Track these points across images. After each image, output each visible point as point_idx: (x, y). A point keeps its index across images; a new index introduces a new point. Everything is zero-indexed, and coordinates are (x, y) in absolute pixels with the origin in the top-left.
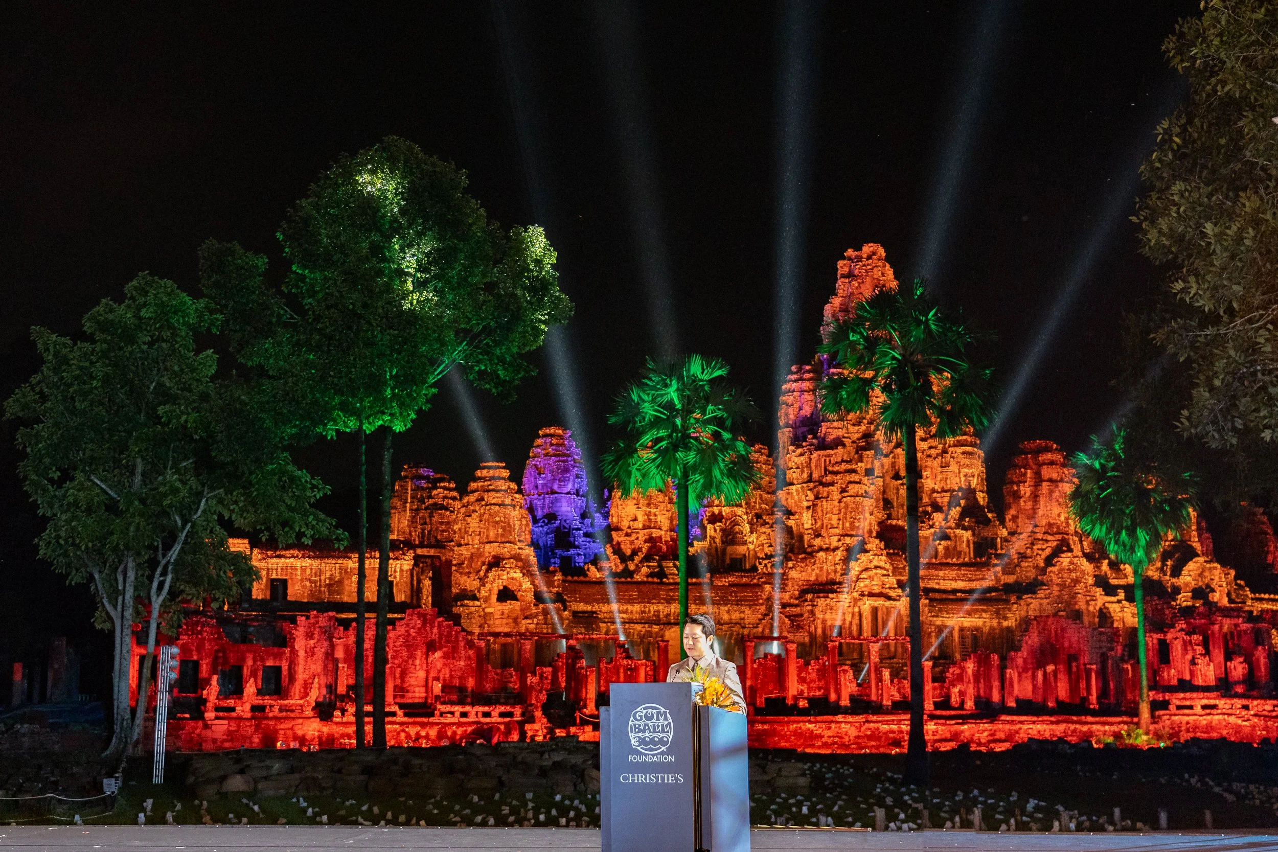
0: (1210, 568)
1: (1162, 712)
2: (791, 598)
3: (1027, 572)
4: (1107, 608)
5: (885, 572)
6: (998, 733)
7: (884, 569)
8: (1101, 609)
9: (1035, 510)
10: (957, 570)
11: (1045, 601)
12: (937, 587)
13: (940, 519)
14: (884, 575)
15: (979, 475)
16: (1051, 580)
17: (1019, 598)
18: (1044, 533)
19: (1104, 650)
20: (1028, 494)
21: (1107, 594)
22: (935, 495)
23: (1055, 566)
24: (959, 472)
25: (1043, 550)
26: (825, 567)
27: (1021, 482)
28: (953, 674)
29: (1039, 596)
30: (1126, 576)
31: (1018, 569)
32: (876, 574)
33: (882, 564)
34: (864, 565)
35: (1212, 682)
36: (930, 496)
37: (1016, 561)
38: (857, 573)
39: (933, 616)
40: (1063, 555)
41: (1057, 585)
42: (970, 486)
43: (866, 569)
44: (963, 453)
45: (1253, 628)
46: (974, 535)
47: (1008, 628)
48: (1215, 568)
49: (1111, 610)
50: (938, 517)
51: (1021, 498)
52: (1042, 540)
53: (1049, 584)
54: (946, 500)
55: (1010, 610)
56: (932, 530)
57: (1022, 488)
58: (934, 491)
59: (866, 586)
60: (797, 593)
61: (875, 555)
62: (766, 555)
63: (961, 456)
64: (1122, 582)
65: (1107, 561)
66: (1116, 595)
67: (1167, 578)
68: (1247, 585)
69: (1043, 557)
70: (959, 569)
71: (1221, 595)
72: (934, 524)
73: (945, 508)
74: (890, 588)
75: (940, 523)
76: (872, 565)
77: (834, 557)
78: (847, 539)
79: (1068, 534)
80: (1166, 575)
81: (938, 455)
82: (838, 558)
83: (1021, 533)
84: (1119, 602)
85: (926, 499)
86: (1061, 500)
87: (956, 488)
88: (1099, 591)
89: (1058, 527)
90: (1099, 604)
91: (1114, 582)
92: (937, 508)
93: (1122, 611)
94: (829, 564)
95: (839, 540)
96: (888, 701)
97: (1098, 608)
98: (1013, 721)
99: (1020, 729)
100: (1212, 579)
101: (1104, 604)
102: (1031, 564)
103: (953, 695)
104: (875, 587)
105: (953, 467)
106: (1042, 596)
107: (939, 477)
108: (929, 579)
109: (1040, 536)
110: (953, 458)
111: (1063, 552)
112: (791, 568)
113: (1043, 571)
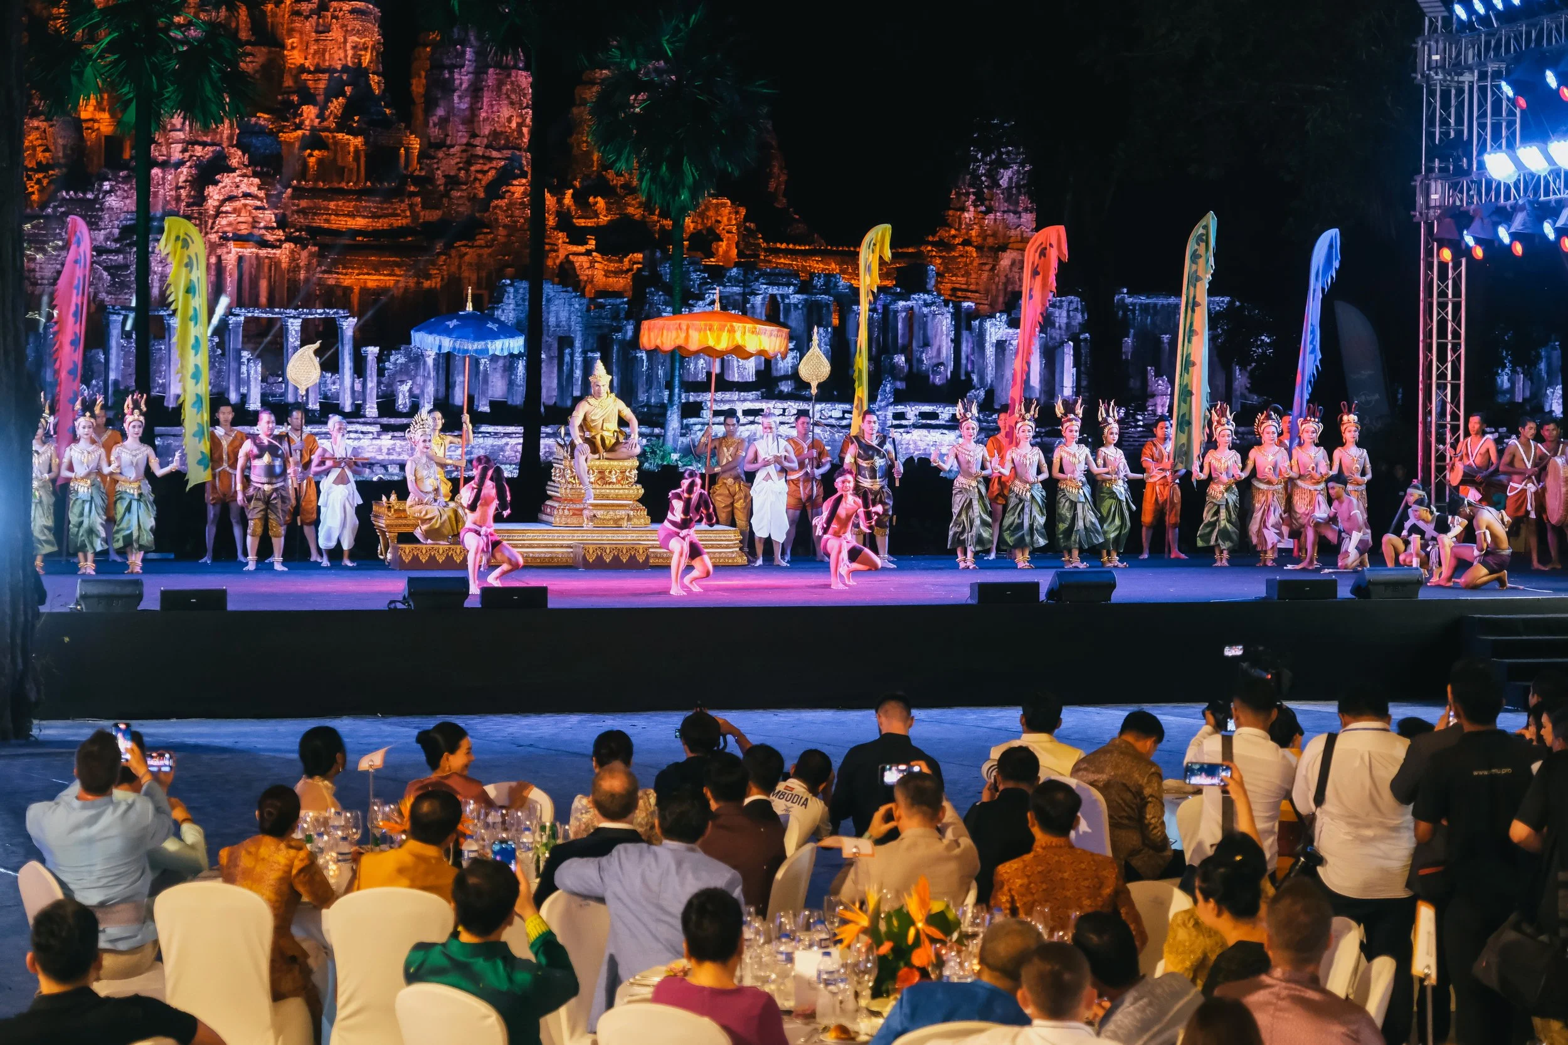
0: (717, 204)
1: (692, 420)
2: (107, 239)
3: (459, 205)
4: (572, 263)
5: (259, 203)
6: (476, 451)
7: (255, 197)
8: (561, 263)
9: (474, 110)
10: (355, 200)
11: (486, 251)
12: (326, 226)
13: (313, 116)
14: (257, 208)
15: (373, 47)
16: (497, 220)
17: (449, 246)
18: (487, 147)
19: (606, 330)
20: (464, 86)
21: (573, 242)
22: (304, 76)
23: (503, 198)
24: (345, 42)
25: (484, 172)
26: (161, 192)
27: (456, 67)
28: (395, 364)
29: (478, 243)
30: (596, 215)
31: (445, 201)
32: (245, 205)
33: (254, 190)
34: (226, 192)
35: (751, 377)
36: (296, 78)
37: (442, 188)
38: (216, 203)
39: (324, 272)
40: (515, 182)
41: (505, 226)
42: (360, 63)
43: (231, 198)
44: (352, 11)
45: (806, 300)
46: (366, 143)
47: (430, 290)
48: (724, 205)
49: (577, 265)
50: (309, 112)
51: (454, 91)
52: (483, 157)
53: (492, 225)
54: (322, 85)
55: (434, 263)
56: (300, 132)
57: (456, 76)
58: (302, 69)
59: (230, 224)
60: (116, 231)
61: (244, 175)
62: (39, 164)
63: (348, 15)
64: (590, 223)
65: (571, 191)
66: (584, 242)
67: (656, 218)
68: (759, 230)
69: (483, 183)
70: (359, 200)
71: (728, 245)
72: (302, 123)
73: (320, 98)
74: (266, 228)
75: (312, 121)
76: (239, 192)
77: (177, 177)
78: (198, 148)
79: (519, 149)
80: (654, 214)
81: (312, 12)
82: (182, 178)
83: (453, 146)
84: (588, 253)
85: (288, 82)
86: (513, 96)
87: (339, 67)
88: (561, 237)
89: (507, 139)
90: (562, 254)
91: (581, 222)
92: (308, 98)
93: (592, 267)
94: (167, 187)
95: (184, 151)
96: (315, 403)
97: (558, 261)
98: (496, 434)
99: (507, 444)
100: (718, 222)
101: (567, 256)
102: (465, 194)
103: (401, 396)
104: (243, 226)
105: (336, 34)
106: (482, 242)
107: (313, 48)
108: (315, 214)
109: (479, 151)
110: (337, 18)
111: (516, 177)
112: (107, 192)
113: (485, 205)
